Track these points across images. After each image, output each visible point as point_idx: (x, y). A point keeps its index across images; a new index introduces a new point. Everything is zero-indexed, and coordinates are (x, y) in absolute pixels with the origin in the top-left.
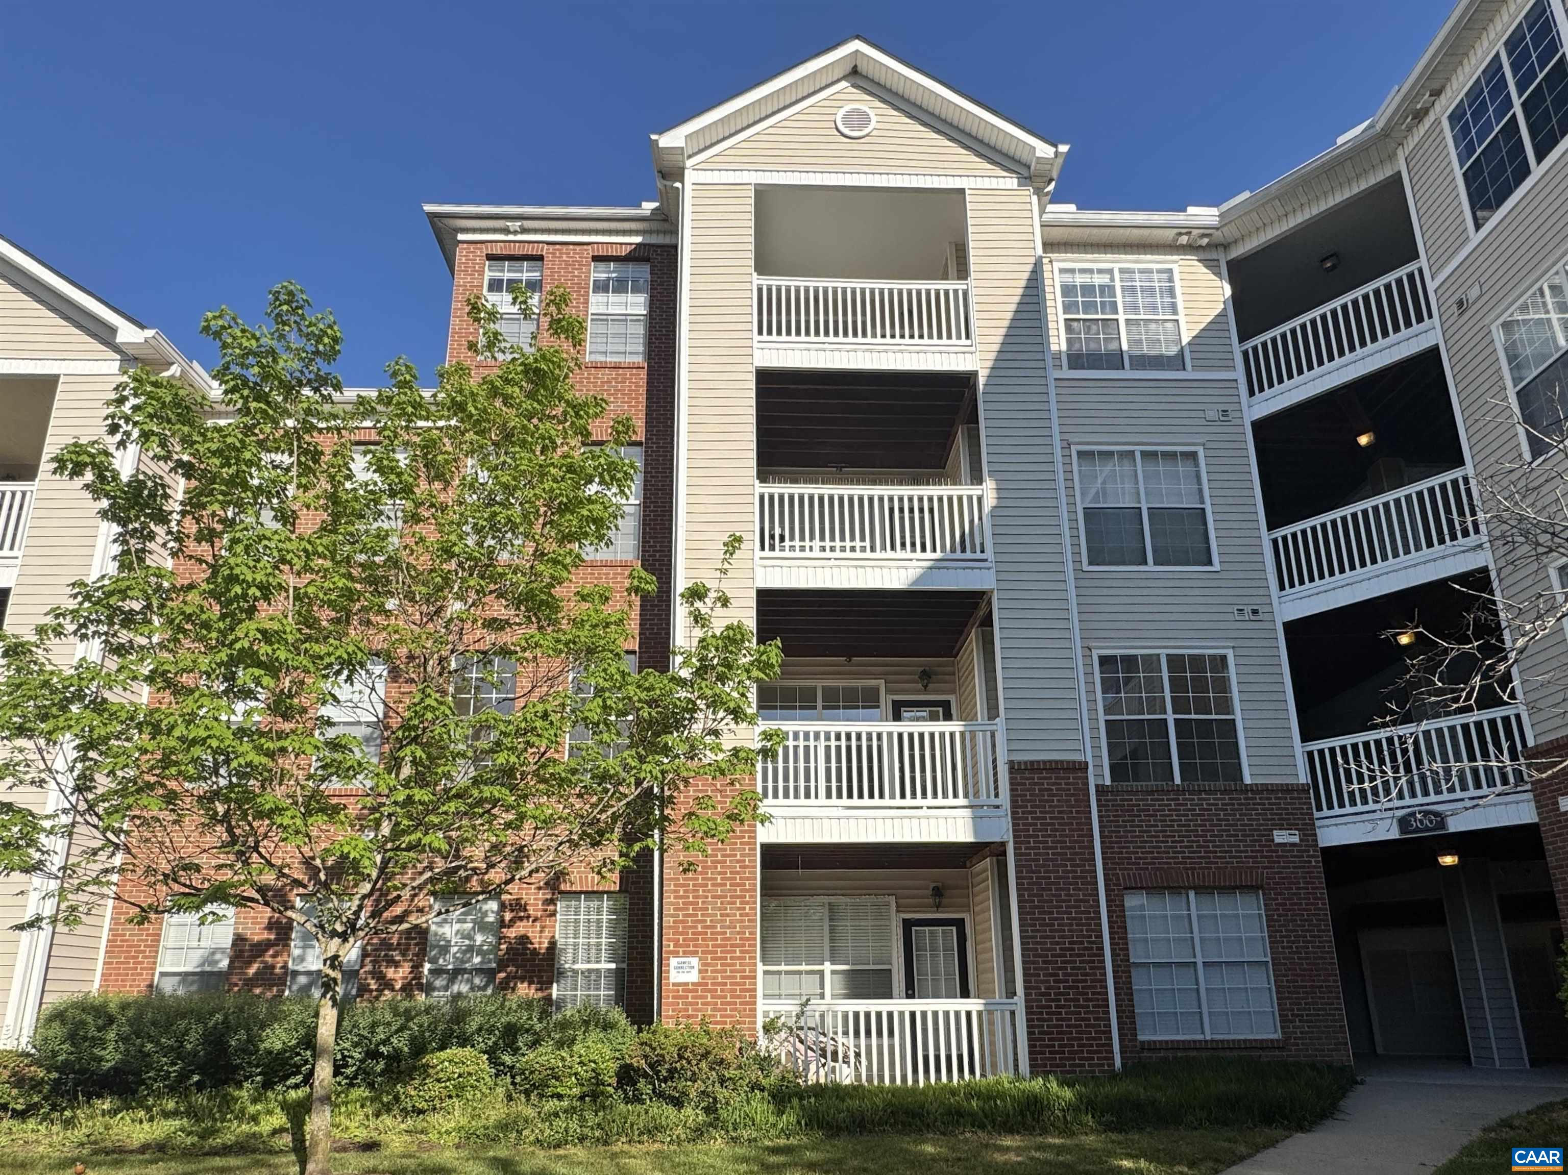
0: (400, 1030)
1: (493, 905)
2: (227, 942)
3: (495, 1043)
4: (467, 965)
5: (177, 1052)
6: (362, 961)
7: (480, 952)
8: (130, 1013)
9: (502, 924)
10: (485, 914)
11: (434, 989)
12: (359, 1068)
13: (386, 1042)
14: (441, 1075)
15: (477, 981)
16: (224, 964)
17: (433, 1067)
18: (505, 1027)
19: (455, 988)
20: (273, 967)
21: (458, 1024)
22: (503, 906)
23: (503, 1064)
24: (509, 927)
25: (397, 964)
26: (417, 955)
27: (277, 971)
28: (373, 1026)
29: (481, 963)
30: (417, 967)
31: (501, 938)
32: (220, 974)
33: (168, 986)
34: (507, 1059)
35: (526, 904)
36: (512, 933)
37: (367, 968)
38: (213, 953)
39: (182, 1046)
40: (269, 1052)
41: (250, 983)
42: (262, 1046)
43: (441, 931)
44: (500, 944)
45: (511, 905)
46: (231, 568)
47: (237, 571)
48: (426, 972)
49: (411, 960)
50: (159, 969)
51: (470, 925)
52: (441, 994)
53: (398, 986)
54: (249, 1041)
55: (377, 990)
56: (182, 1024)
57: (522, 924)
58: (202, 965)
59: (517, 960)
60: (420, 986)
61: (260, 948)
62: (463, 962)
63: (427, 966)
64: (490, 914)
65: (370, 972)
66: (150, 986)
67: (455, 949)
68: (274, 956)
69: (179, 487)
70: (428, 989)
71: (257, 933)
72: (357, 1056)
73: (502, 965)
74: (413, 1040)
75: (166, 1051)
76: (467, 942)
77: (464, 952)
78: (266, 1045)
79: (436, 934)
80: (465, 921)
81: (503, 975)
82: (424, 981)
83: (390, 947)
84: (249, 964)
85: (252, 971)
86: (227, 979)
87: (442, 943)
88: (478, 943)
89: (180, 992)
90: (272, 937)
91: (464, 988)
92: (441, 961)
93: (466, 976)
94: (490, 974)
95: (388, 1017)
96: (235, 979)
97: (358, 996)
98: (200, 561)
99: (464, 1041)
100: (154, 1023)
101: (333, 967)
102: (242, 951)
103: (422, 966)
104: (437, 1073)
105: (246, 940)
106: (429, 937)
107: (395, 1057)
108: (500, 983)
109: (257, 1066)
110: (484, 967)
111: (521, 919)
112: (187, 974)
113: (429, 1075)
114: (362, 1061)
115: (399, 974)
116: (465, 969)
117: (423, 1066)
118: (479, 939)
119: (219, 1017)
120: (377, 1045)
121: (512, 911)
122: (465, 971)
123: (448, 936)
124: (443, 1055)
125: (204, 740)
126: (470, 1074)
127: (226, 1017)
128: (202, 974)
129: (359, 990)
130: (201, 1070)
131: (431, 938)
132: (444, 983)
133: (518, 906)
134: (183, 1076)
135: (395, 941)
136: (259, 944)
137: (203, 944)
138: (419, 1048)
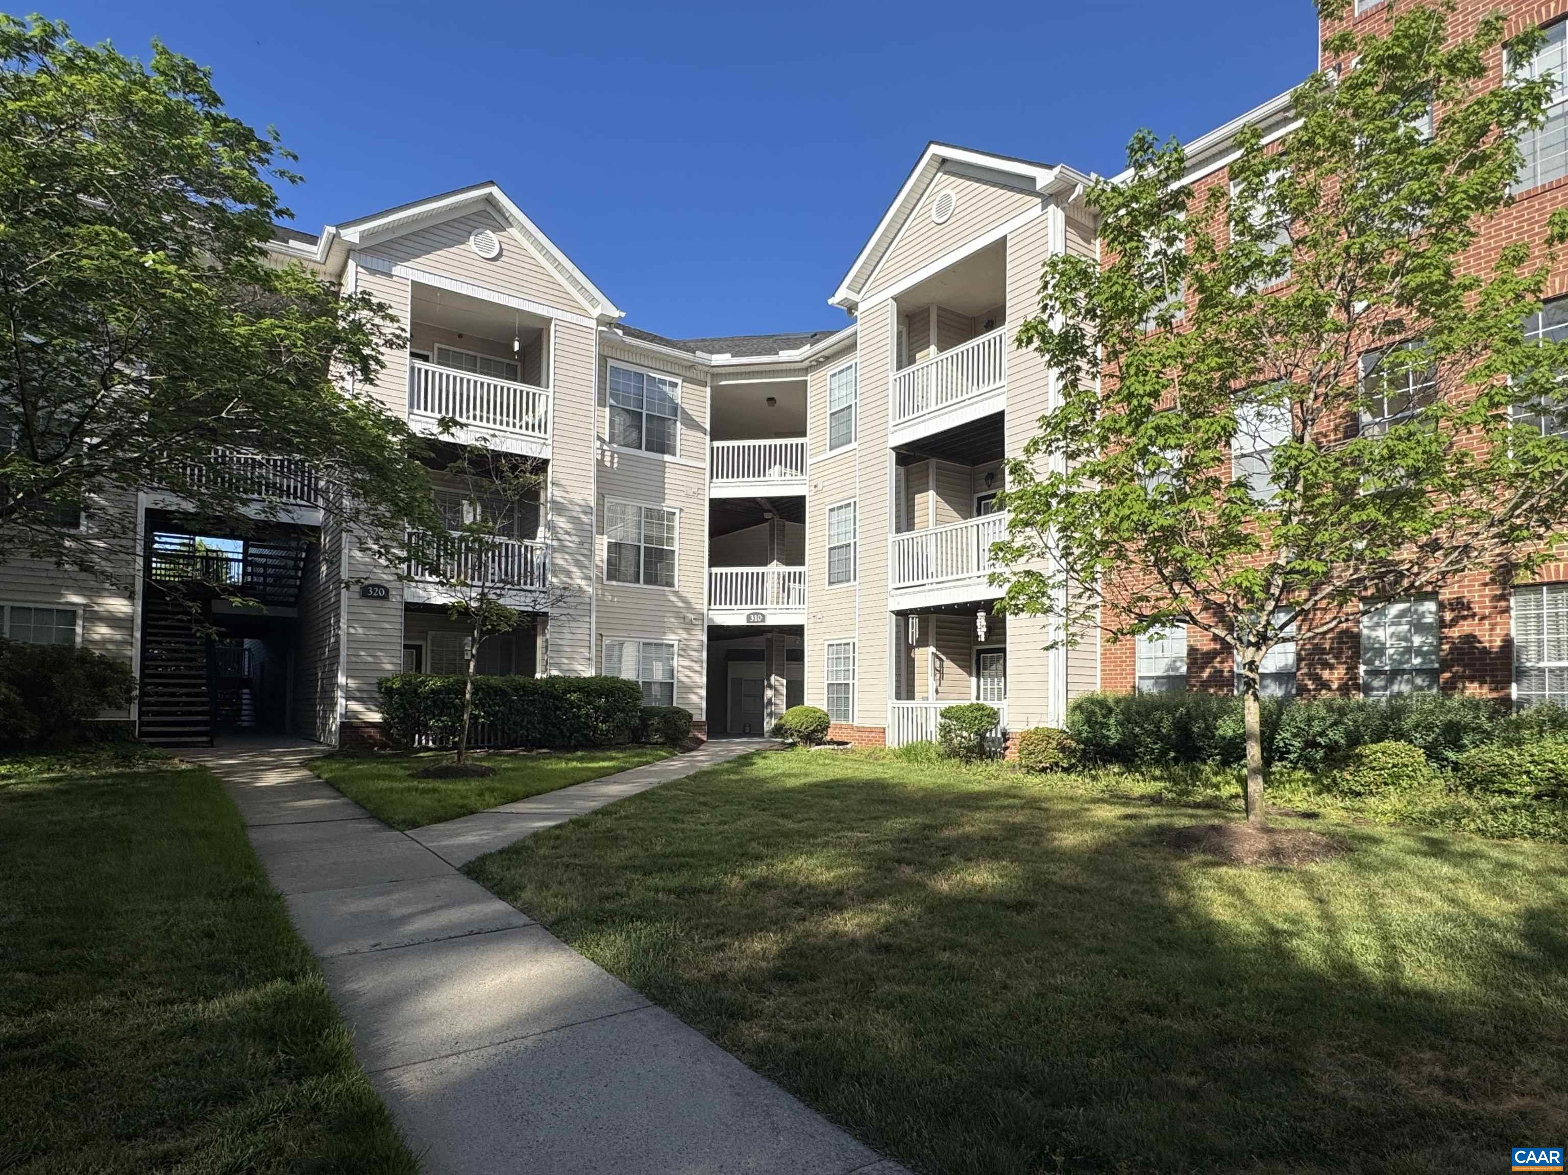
0: (1335, 724)
1: (1431, 606)
2: (1184, 653)
3: (1436, 740)
4: (1406, 666)
5: (1158, 736)
6: (1298, 665)
7: (1419, 652)
8: (1122, 706)
9: (1442, 624)
10: (1423, 615)
11: (1372, 689)
12: (1301, 755)
13: (1322, 734)
14: (1375, 764)
15: (1419, 681)
16: (1184, 670)
17: (1367, 757)
18: (1446, 725)
19: (1395, 688)
20: (1222, 671)
21: (1392, 720)
22: (1441, 606)
23: (1447, 759)
24: (1451, 627)
25: (1331, 667)
26: (1351, 658)
27: (1226, 674)
28: (1309, 720)
29: (1421, 664)
30: (1352, 668)
31: (1441, 638)
32: (1181, 677)
33: (1147, 687)
34: (1451, 755)
35: (1469, 603)
36: (1455, 633)
37: (1303, 671)
38: (1175, 661)
39: (1159, 731)
40: (1223, 738)
41: (1205, 684)
42: (1217, 733)
43: (1374, 634)
44: (1441, 644)
45: (1451, 604)
46: (1128, 388)
47: (1132, 389)
48: (1362, 673)
49: (1345, 663)
50: (1138, 675)
51: (1407, 627)
52: (1381, 693)
53: (1335, 686)
54: (1207, 728)
55: (1315, 690)
56: (1158, 714)
57: (1465, 623)
58: (1168, 670)
59: (1463, 660)
60: (1358, 687)
61: (1210, 656)
62: (1401, 663)
63: (1362, 668)
64: (1428, 615)
65: (1306, 674)
66: (1134, 687)
67: (1392, 651)
68: (1222, 662)
69: (1090, 328)
70: (1367, 689)
71: (1205, 644)
72: (1297, 744)
73: (1445, 665)
74: (1348, 734)
75: (1149, 733)
76: (1404, 644)
77: (1402, 654)
78: (1221, 732)
79: (1369, 638)
80: (1399, 624)
81: (1447, 675)
82: (1361, 681)
83: (1323, 651)
84: (1202, 669)
85: (1205, 675)
86: (1187, 682)
87: (1377, 646)
88: (1416, 644)
89: (1155, 691)
90: (1218, 647)
91: (1405, 688)
92: (1377, 663)
93: (1406, 677)
94: (1433, 674)
95: (1323, 712)
96: (1193, 681)
97: (1297, 695)
98: (1112, 376)
99: (1399, 735)
100: (1138, 713)
101: (1251, 670)
102: (1196, 659)
103: (1357, 668)
104: (1371, 762)
105: (1197, 650)
106: (1362, 641)
107: (1332, 748)
108: (1445, 683)
109: (1216, 748)
110: (1425, 667)
111: (1465, 618)
112: (1158, 678)
113: (1363, 764)
114: (1303, 749)
115: (1335, 676)
116: (1404, 670)
117: (1357, 755)
118: (1417, 640)
119: (1182, 710)
120: (1315, 736)
121: (1453, 610)
122: (1404, 672)
123: (1382, 639)
124: (1375, 747)
125: (1129, 516)
126: (1407, 766)
127: (1188, 709)
128: (1168, 677)
129: (1297, 690)
130: (1174, 748)
131: (1364, 641)
132: (1383, 683)
133: (1461, 607)
134: (1164, 753)
135: (1327, 646)
136: (1208, 653)
137: (1166, 654)
138: (1354, 740)
